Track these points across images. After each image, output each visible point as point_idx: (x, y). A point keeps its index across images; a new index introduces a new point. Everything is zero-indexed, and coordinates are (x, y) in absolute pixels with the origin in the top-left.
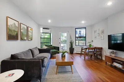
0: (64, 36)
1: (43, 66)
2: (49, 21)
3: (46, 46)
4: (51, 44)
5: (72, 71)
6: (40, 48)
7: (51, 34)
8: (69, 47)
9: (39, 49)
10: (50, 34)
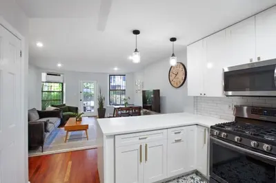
0: (92, 88)
1: (47, 131)
2: (59, 65)
3: (53, 106)
4: (64, 103)
5: (87, 137)
6: (40, 109)
7: (64, 85)
8: (97, 107)
9: (39, 112)
10: (62, 84)
